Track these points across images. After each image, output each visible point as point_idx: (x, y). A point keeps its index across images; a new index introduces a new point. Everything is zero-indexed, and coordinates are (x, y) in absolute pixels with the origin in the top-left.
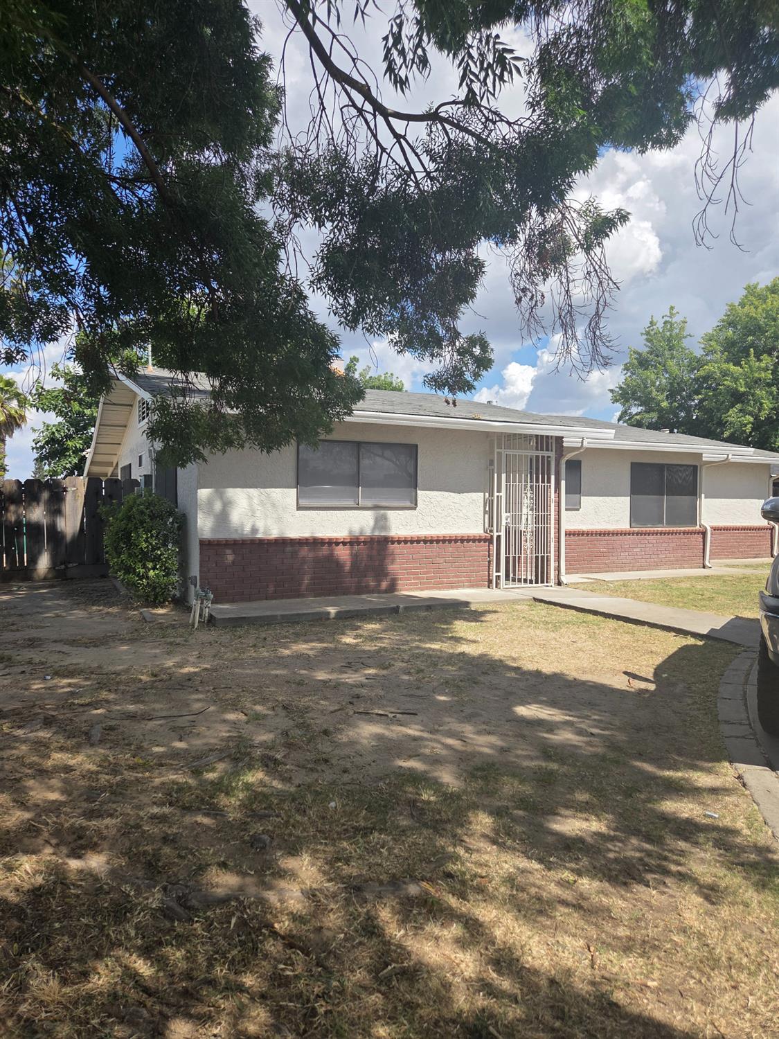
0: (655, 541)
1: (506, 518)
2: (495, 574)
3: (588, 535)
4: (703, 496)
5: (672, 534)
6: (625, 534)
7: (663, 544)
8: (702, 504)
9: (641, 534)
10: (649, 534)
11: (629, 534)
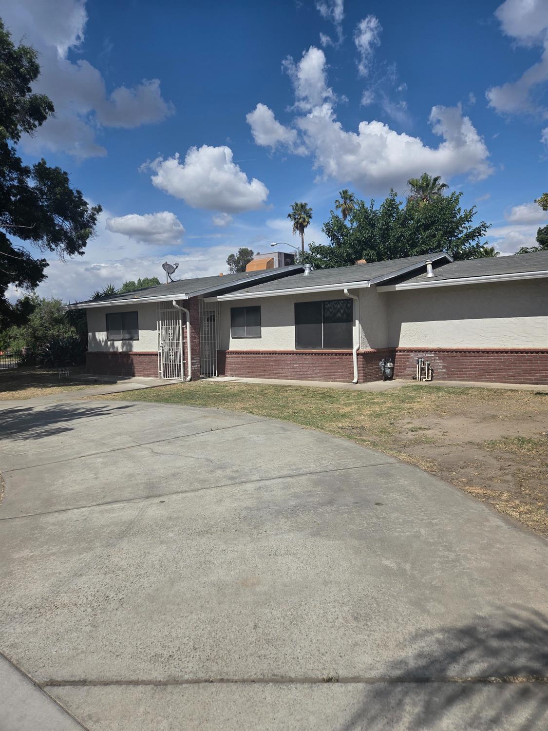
0: (310, 360)
1: (162, 344)
2: (159, 371)
3: (262, 354)
4: (357, 322)
5: (325, 354)
6: (287, 354)
7: (318, 363)
8: (357, 330)
9: (300, 354)
10: (306, 354)
11: (290, 354)
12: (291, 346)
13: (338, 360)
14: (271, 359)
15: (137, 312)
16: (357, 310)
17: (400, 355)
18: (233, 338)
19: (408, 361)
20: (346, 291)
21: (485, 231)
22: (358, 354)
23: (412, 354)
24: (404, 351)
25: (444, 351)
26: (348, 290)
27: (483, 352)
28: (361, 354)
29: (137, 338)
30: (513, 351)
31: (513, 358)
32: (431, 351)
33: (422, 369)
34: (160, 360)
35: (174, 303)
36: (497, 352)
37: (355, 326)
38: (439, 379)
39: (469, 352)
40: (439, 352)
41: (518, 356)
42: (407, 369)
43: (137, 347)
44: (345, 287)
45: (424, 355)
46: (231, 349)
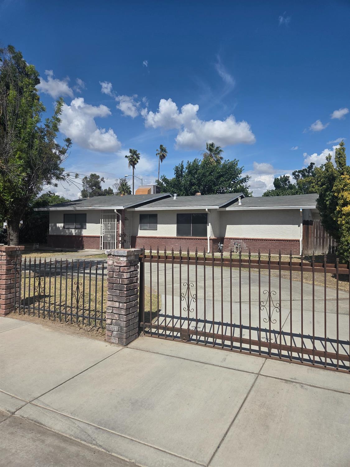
0: (185, 242)
1: (103, 231)
2: (100, 246)
3: (158, 238)
4: (210, 224)
5: (193, 239)
6: (172, 239)
7: (189, 243)
8: (209, 228)
9: (179, 239)
10: (182, 239)
11: (174, 239)
12: (174, 235)
13: (200, 242)
14: (163, 241)
15: (86, 214)
16: (209, 218)
17: (226, 241)
18: (140, 230)
19: (230, 244)
20: (207, 210)
21: (248, 180)
22: (210, 240)
23: (232, 241)
24: (228, 239)
25: (247, 239)
26: (208, 209)
27: (264, 240)
28: (212, 240)
29: (85, 228)
30: (277, 240)
31: (277, 243)
32: (241, 239)
33: (237, 247)
34: (101, 240)
35: (115, 211)
36: (271, 240)
37: (208, 226)
38: (244, 252)
39: (258, 240)
40: (245, 239)
41: (280, 242)
42: (229, 247)
43: (85, 233)
44: (207, 208)
45: (238, 241)
46: (139, 235)
